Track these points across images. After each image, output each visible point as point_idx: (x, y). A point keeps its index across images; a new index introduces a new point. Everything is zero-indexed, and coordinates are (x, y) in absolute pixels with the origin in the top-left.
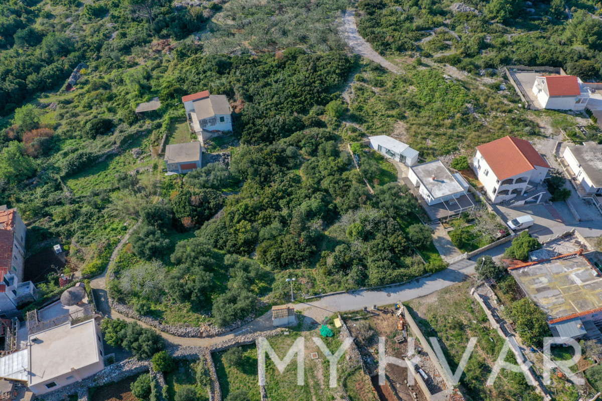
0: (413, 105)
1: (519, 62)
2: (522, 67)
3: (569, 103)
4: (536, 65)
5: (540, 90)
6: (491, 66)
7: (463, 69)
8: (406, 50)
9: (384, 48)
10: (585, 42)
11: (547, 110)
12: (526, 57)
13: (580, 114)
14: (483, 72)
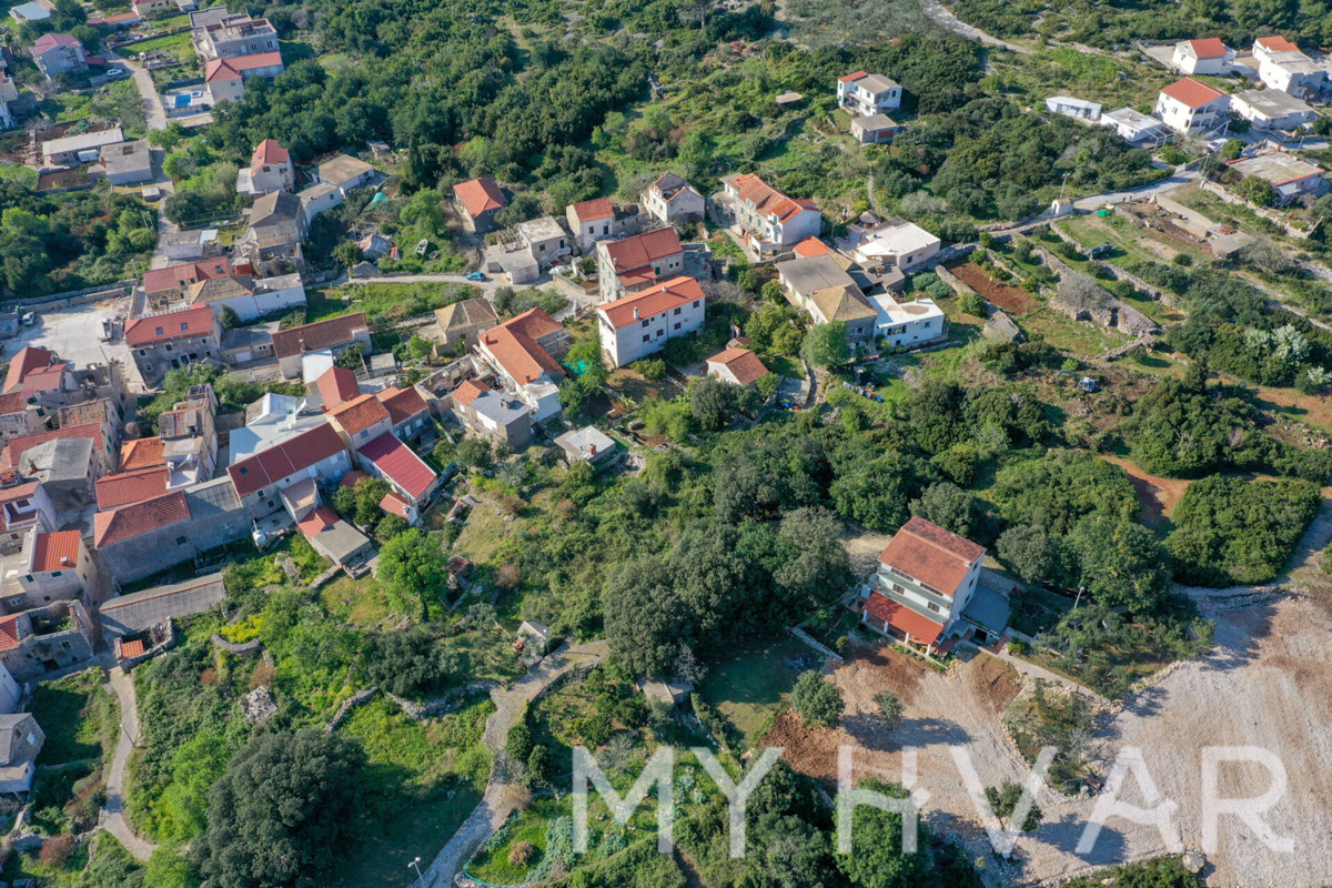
0: (1066, 75)
1: (1148, 36)
2: (1152, 41)
3: (1215, 65)
4: (1165, 38)
5: (1184, 56)
6: (1122, 41)
7: (1095, 45)
8: (1023, 32)
9: (1000, 31)
10: (1207, 15)
11: (1196, 74)
12: (1154, 31)
13: (1228, 76)
14: (1116, 47)
